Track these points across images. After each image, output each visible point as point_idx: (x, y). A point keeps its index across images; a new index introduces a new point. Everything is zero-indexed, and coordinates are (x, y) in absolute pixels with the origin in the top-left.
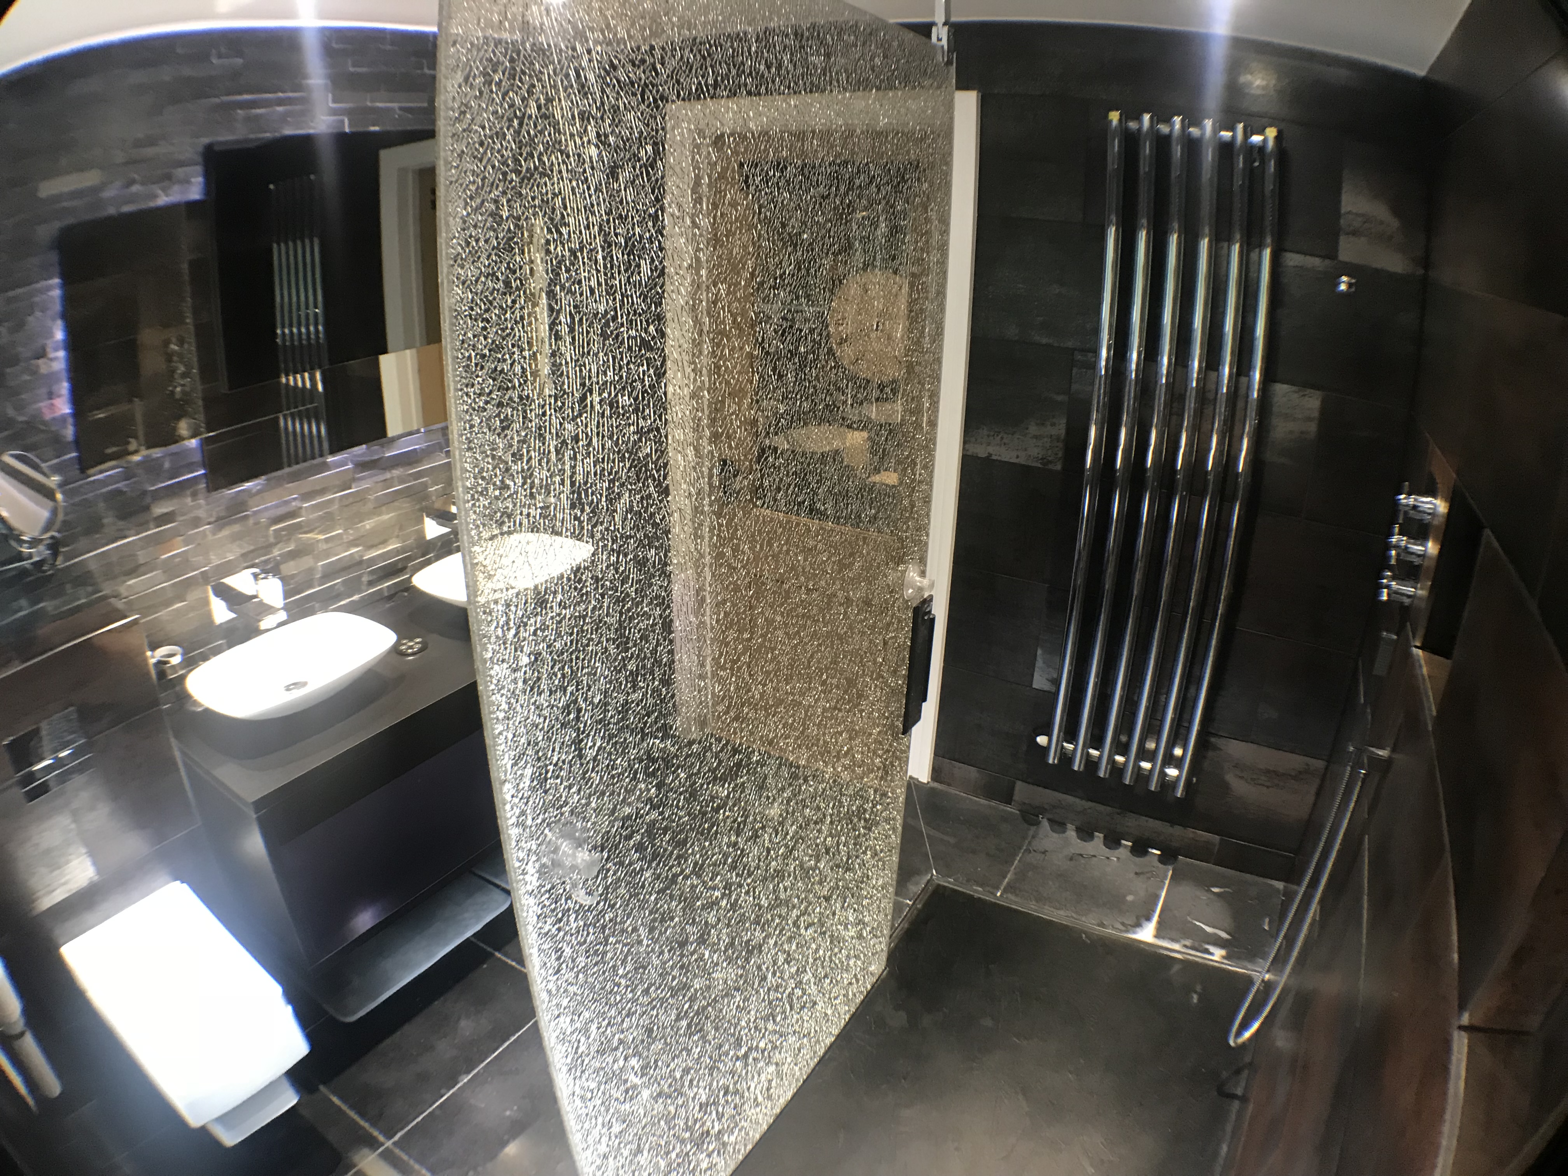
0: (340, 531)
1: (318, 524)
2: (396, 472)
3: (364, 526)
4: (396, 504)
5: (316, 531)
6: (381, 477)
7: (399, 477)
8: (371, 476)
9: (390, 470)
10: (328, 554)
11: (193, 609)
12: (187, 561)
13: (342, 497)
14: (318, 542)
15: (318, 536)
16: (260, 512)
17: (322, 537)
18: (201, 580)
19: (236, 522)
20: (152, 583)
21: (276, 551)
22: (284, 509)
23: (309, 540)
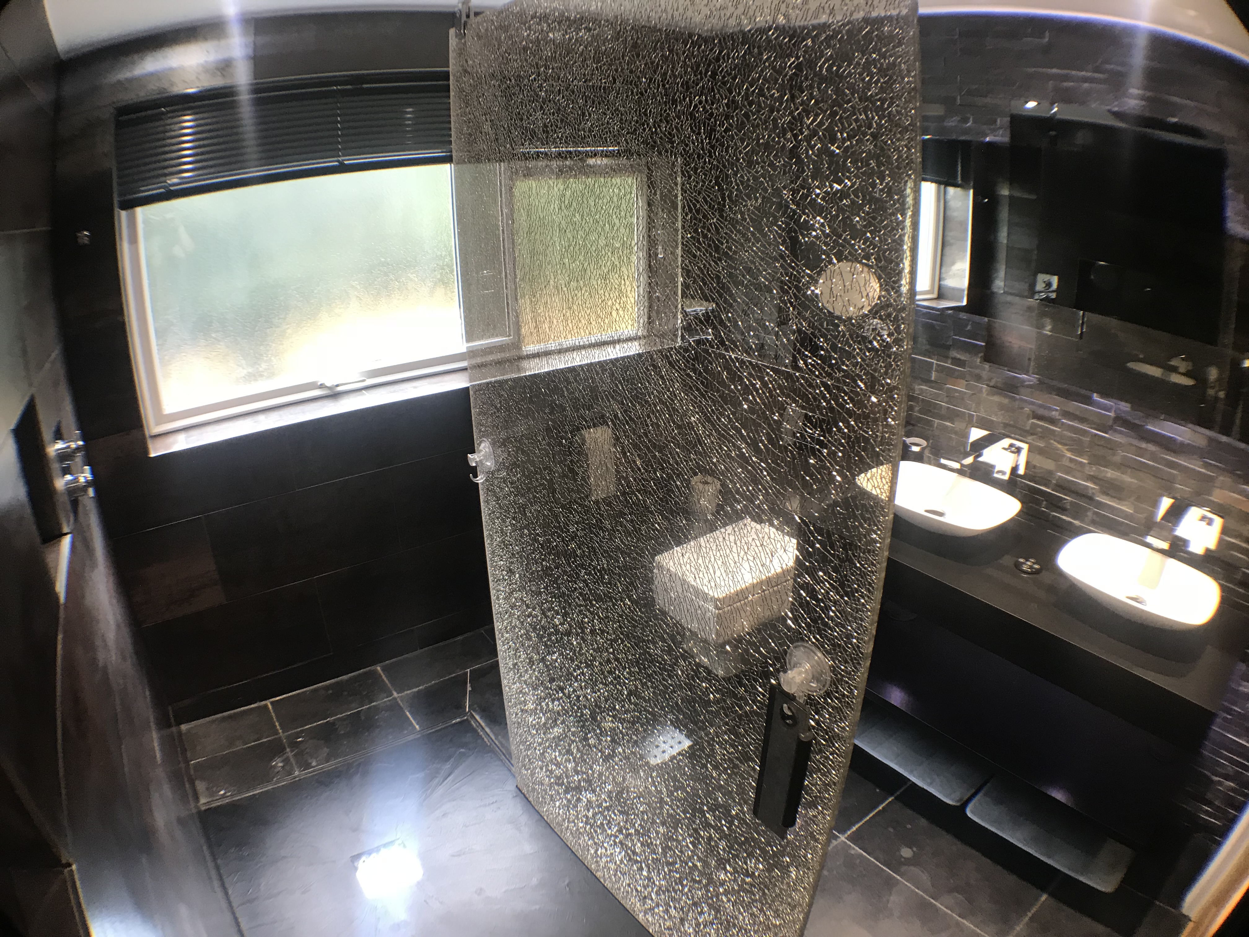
0: (1085, 462)
1: (1069, 443)
3: (1107, 472)
4: (1142, 474)
5: (1067, 447)
8: (1126, 435)
9: (1146, 442)
10: (1068, 471)
11: (956, 433)
12: (963, 399)
13: (1096, 435)
14: (1064, 456)
15: (1066, 452)
16: (1026, 401)
17: (1069, 454)
18: (967, 419)
19: (1006, 396)
20: (936, 397)
21: (1030, 439)
22: (1046, 413)
23: (1058, 449)
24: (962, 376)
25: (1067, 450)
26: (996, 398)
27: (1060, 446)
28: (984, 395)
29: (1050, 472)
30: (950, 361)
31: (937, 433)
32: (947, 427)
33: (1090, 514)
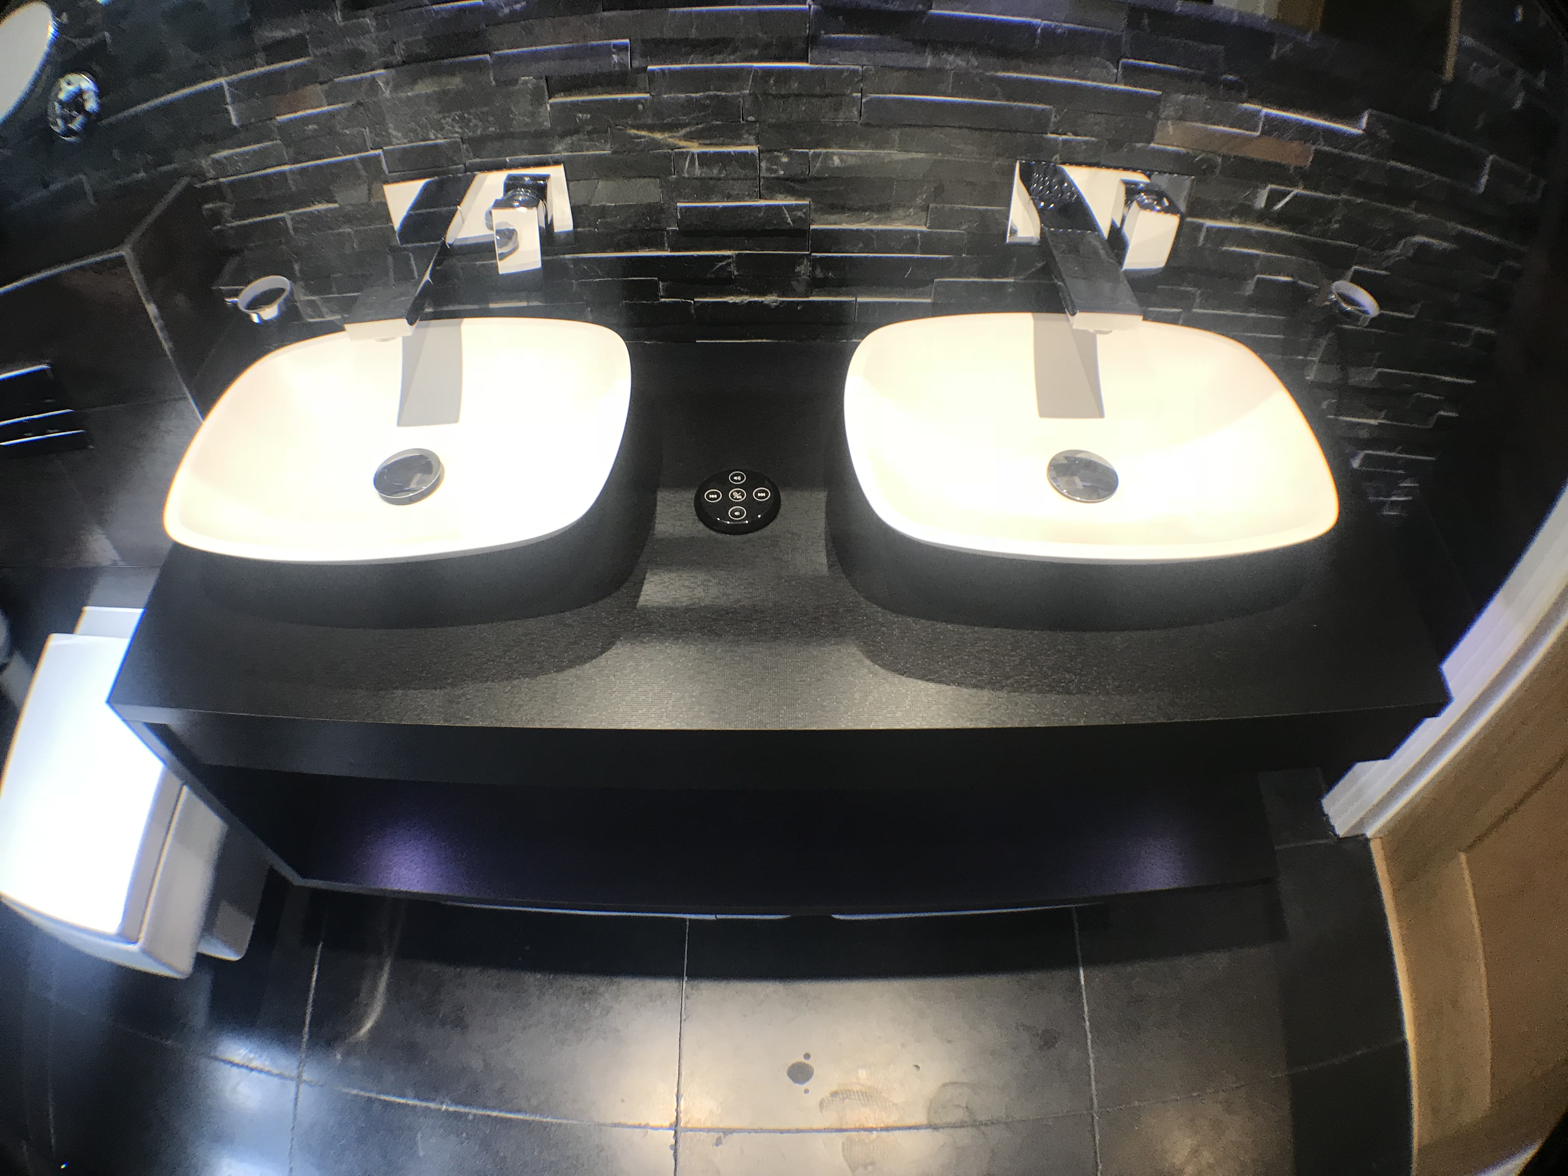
0: (754, 149)
1: (685, 119)
2: (953, 61)
3: (828, 156)
4: (936, 134)
5: (683, 132)
6: (904, 59)
7: (959, 76)
8: (868, 47)
9: (935, 51)
10: (706, 189)
11: (349, 219)
12: (331, 132)
13: (768, 72)
14: (683, 155)
15: (682, 143)
16: (518, 58)
17: (695, 148)
18: (363, 173)
19: (451, 71)
20: (262, 159)
21: (561, 150)
22: (589, 66)
23: (657, 144)
24: (307, 76)
25: (689, 137)
26: (425, 88)
27: (658, 136)
28: (387, 94)
29: (655, 211)
30: (260, 57)
31: (302, 240)
32: (319, 215)
33: (803, 269)
